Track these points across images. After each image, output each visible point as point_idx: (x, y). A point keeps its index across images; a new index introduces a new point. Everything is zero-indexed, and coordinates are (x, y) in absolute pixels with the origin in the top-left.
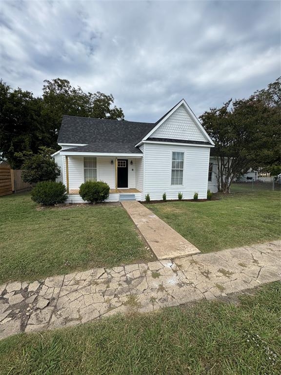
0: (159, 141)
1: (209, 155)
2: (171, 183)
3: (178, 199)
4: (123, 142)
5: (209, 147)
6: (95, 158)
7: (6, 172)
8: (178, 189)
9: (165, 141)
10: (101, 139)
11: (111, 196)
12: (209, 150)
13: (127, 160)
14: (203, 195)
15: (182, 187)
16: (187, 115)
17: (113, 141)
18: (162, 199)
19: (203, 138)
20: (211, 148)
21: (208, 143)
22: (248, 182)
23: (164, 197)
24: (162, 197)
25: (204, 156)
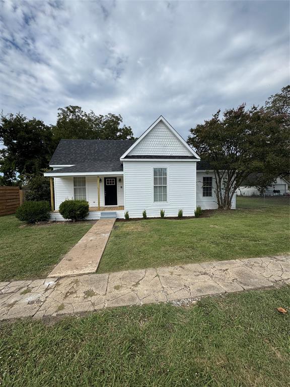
0: (138, 158)
1: (196, 169)
2: (153, 200)
3: (160, 216)
4: (111, 161)
5: (195, 161)
6: (84, 178)
7: (16, 193)
8: (160, 206)
9: (144, 158)
10: (90, 159)
11: (91, 213)
12: (195, 165)
13: (116, 178)
14: (190, 212)
15: (166, 204)
16: (167, 130)
17: (101, 160)
18: (142, 217)
19: (188, 153)
20: (198, 163)
21: (193, 157)
22: (273, 196)
23: (144, 214)
24: (142, 214)
25: (191, 170)
